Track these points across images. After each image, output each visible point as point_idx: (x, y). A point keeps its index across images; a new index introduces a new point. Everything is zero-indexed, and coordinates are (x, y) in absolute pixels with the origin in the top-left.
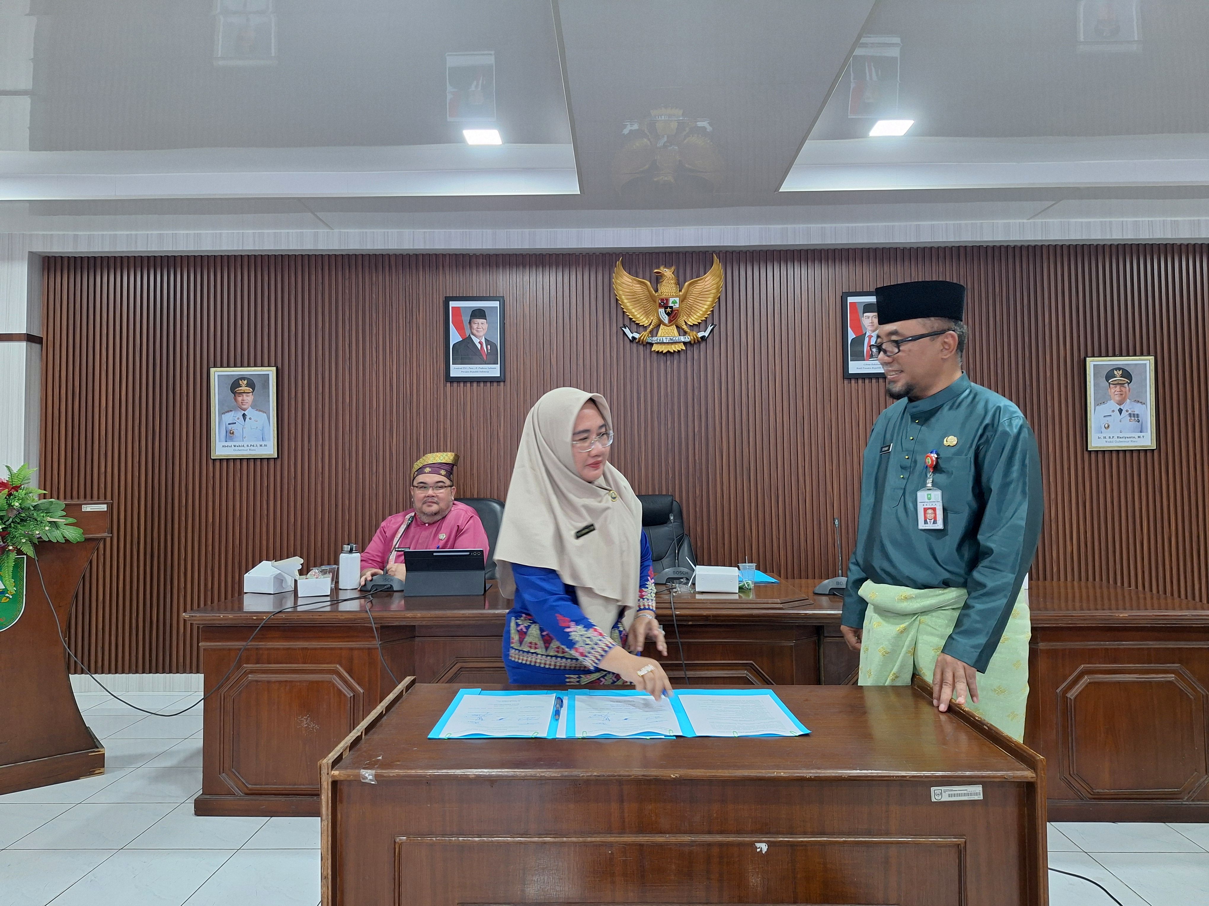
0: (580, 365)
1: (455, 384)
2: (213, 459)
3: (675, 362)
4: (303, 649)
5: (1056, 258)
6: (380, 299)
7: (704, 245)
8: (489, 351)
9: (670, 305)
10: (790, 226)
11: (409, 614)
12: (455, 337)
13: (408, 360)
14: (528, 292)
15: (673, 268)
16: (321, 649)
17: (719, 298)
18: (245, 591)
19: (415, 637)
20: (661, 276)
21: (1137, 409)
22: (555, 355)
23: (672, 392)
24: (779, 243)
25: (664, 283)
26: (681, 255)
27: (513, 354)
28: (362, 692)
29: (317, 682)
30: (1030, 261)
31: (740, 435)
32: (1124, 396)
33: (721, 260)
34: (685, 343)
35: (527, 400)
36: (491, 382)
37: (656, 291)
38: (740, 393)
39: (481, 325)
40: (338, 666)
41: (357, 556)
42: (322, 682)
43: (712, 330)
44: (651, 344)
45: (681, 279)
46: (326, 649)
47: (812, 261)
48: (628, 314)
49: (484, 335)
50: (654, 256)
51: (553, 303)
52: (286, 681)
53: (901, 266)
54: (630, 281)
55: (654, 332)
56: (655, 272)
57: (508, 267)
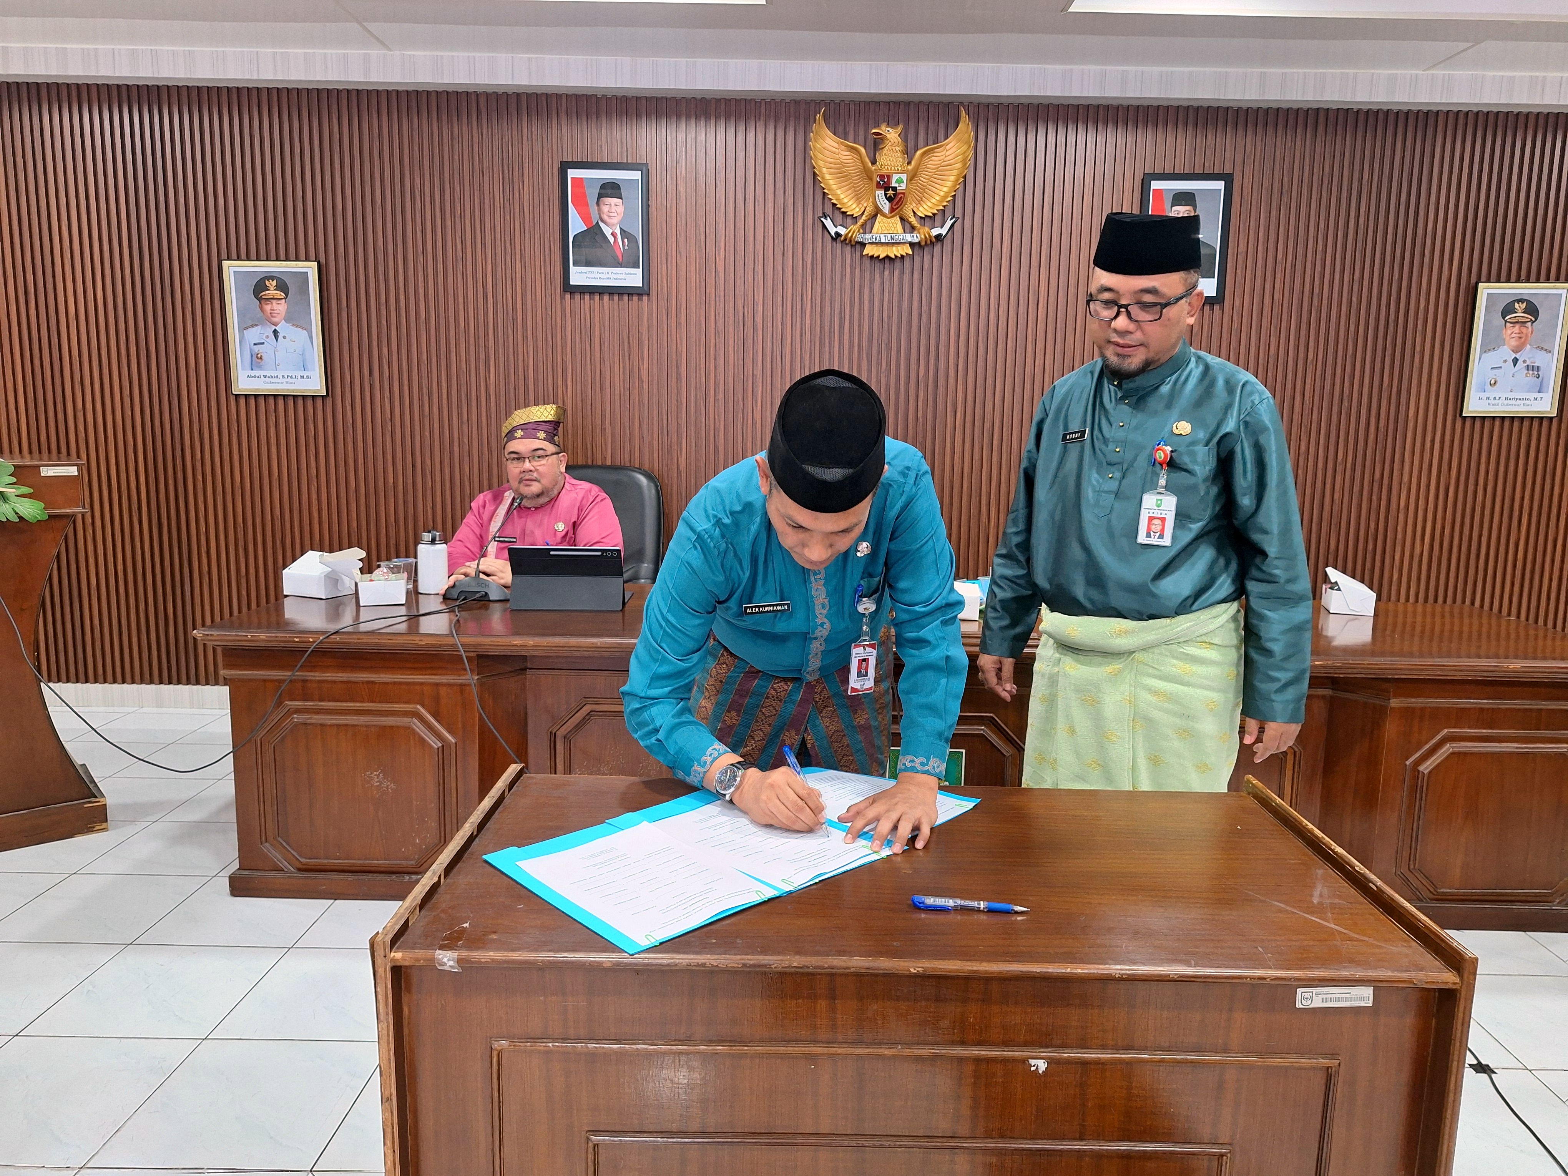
0: (758, 272)
1: (577, 296)
2: (236, 395)
3: (896, 273)
4: (368, 682)
5: (1456, 129)
6: (466, 162)
7: (947, 93)
8: (626, 248)
9: (894, 185)
10: (1076, 68)
11: (517, 641)
12: (576, 225)
13: (508, 258)
14: (684, 158)
15: (900, 128)
16: (395, 683)
17: (965, 177)
18: (285, 593)
19: (525, 669)
20: (882, 139)
21: (1540, 359)
22: (722, 256)
23: (890, 317)
24: (1058, 93)
25: (885, 151)
26: (912, 106)
27: (661, 253)
28: (453, 741)
29: (392, 727)
30: (1418, 134)
31: (982, 382)
32: (1523, 339)
33: (972, 119)
34: (912, 245)
35: (680, 324)
36: (629, 294)
37: (874, 162)
38: (986, 322)
39: (615, 207)
40: (419, 707)
41: (441, 549)
42: (398, 727)
43: (953, 225)
44: (863, 245)
45: (911, 144)
46: (400, 683)
47: (1103, 124)
48: (830, 196)
49: (620, 223)
50: (872, 107)
51: (720, 177)
52: (346, 725)
53: (1232, 136)
54: (836, 145)
55: (867, 227)
56: (874, 133)
57: (653, 117)
